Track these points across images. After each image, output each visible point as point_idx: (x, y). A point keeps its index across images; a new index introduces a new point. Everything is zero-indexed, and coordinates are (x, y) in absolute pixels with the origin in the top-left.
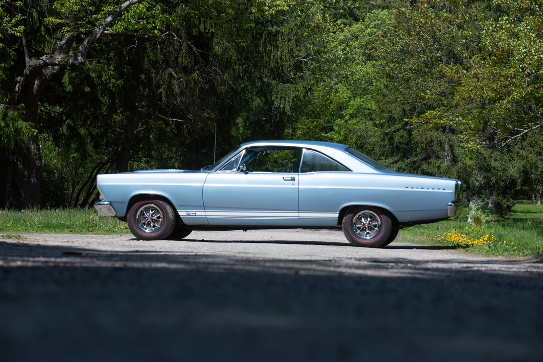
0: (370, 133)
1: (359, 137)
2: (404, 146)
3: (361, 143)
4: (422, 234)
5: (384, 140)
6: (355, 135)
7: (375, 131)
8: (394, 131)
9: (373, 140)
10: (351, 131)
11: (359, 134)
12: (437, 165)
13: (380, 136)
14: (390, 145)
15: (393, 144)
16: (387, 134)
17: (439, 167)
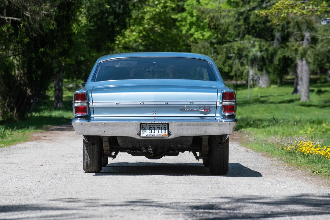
0: (224, 14)
1: (212, 19)
2: (260, 26)
3: (214, 25)
4: (276, 133)
5: (238, 20)
6: (208, 16)
7: (229, 11)
8: (250, 10)
9: (228, 20)
10: (203, 12)
11: (212, 14)
12: (294, 48)
13: (234, 16)
14: (245, 25)
15: (249, 24)
16: (241, 14)
17: (296, 50)
